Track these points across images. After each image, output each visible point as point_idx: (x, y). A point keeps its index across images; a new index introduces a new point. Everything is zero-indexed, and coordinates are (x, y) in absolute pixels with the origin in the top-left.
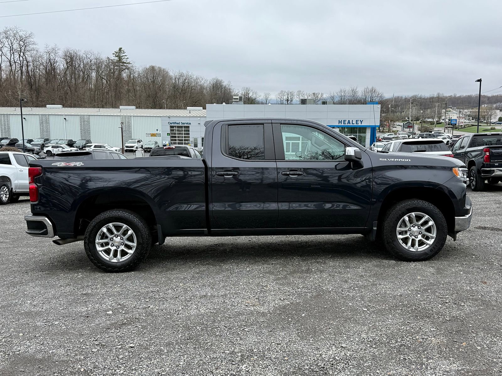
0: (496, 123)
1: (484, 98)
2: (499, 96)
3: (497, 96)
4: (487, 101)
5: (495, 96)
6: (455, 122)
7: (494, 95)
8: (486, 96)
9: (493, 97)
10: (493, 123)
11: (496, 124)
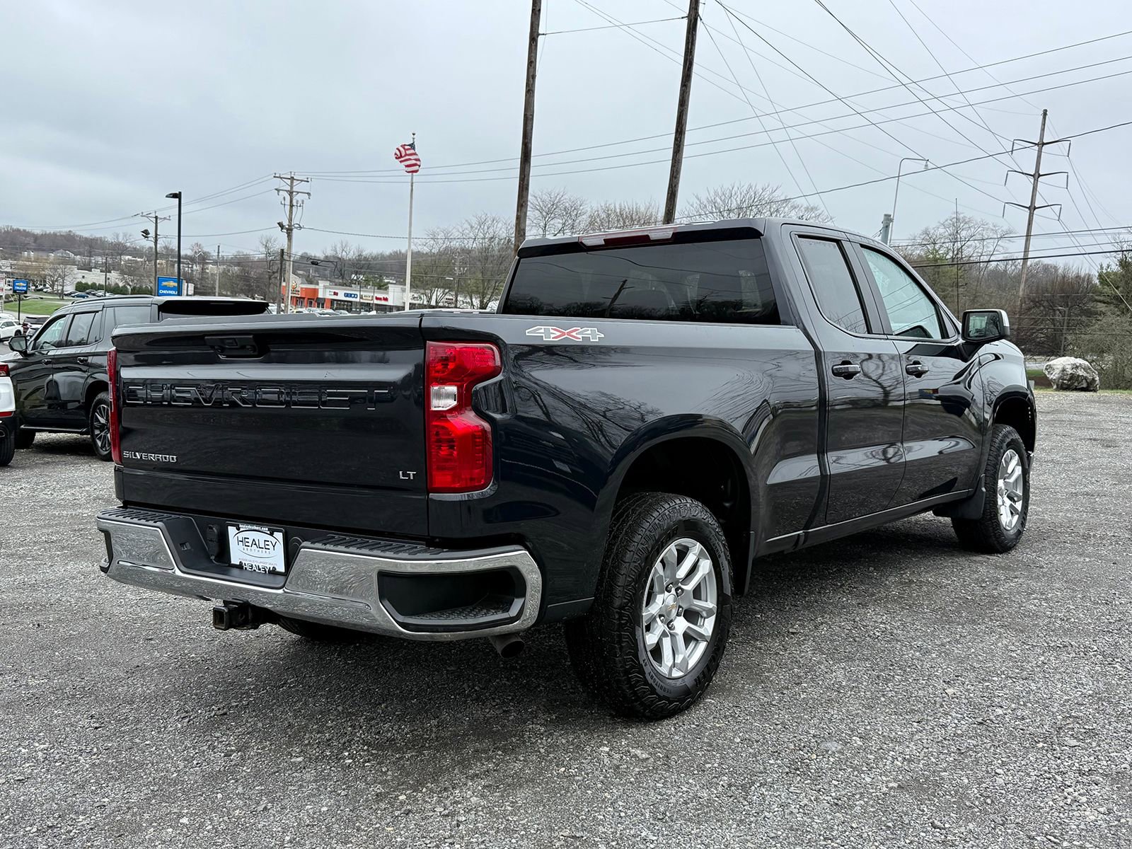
0: (73, 295)
1: (26, 237)
2: (58, 234)
3: (55, 235)
4: (33, 244)
5: (50, 233)
6: (23, 286)
7: (48, 232)
8: (28, 232)
9: (45, 236)
10: (66, 295)
11: (74, 297)
